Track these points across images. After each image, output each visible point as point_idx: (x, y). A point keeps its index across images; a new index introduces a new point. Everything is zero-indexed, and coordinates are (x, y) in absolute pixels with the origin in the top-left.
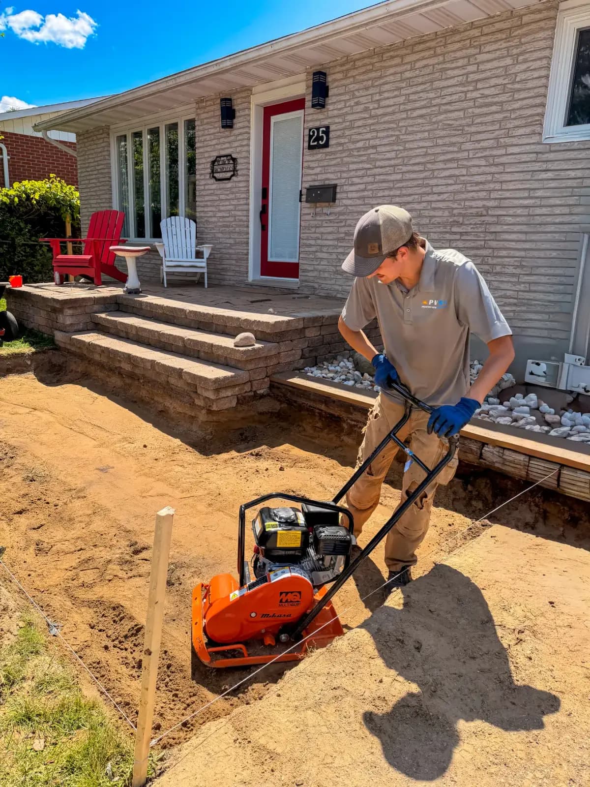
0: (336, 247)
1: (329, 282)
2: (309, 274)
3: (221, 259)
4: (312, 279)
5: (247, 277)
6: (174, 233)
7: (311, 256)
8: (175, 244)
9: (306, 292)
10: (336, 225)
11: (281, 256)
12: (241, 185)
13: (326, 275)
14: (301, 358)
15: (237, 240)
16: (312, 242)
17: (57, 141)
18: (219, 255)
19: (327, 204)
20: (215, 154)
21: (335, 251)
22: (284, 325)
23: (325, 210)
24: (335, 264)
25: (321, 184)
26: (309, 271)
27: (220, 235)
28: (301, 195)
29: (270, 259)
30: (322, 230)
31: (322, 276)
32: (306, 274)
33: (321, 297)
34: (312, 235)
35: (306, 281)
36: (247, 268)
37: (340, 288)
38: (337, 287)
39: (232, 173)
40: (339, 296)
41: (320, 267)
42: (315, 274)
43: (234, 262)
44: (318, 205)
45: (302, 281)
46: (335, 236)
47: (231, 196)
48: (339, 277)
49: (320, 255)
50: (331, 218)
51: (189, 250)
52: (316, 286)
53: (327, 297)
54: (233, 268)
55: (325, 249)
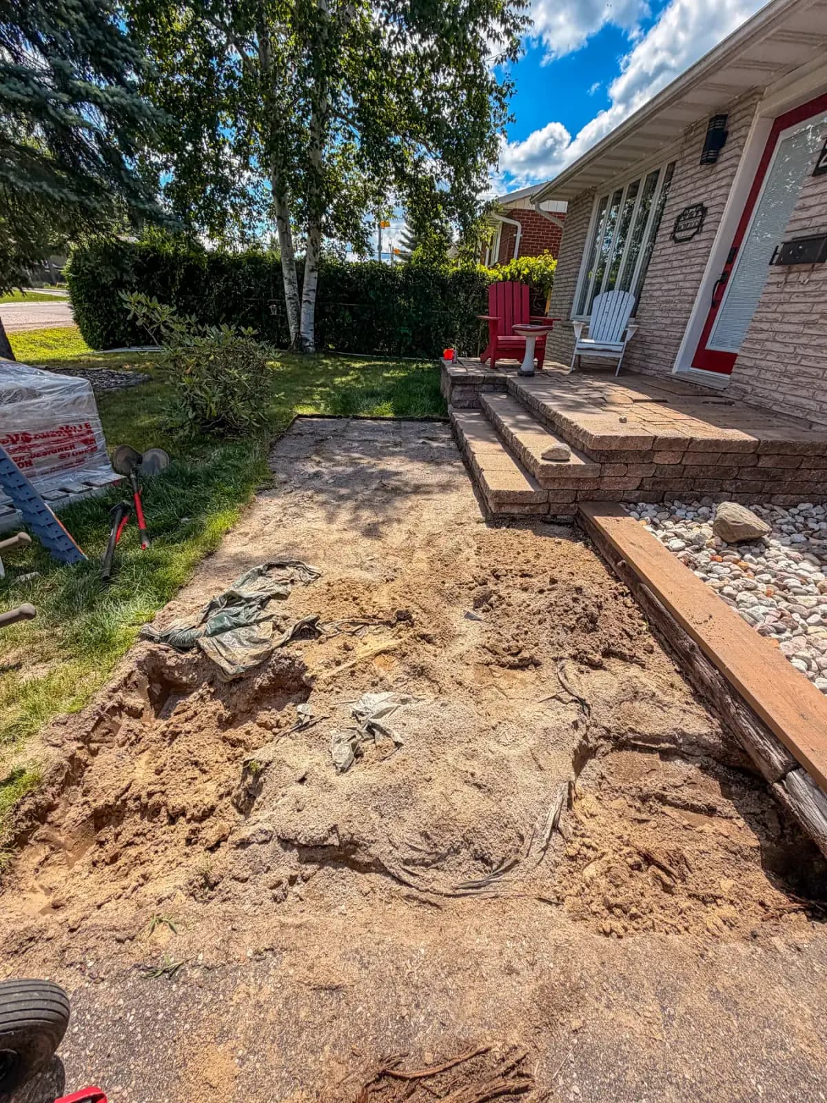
0: (798, 335)
1: (768, 386)
2: (745, 371)
3: (651, 343)
4: (747, 378)
5: (672, 367)
6: (606, 310)
7: (757, 347)
8: (603, 321)
9: (732, 396)
10: (811, 300)
11: (723, 344)
12: (703, 245)
13: (768, 376)
14: (638, 489)
15: (675, 320)
16: (765, 326)
17: (550, 213)
18: (650, 338)
19: (809, 266)
20: (684, 205)
21: (795, 341)
22: (617, 442)
23: (804, 277)
24: (786, 361)
25: (812, 233)
26: (746, 367)
27: (658, 313)
28: (775, 253)
29: (709, 347)
30: (786, 307)
31: (762, 376)
32: (742, 370)
33: (750, 406)
34: (769, 316)
35: (738, 381)
36: (675, 357)
37: (780, 397)
38: (776, 395)
39: (695, 230)
40: (775, 408)
41: (763, 363)
42: (754, 372)
43: (662, 347)
44: (795, 268)
45: (732, 380)
46: (804, 318)
47: (686, 262)
48: (786, 380)
49: (769, 345)
50: (808, 289)
51: (616, 330)
52: (749, 389)
53: (758, 408)
54: (660, 354)
55: (779, 338)
